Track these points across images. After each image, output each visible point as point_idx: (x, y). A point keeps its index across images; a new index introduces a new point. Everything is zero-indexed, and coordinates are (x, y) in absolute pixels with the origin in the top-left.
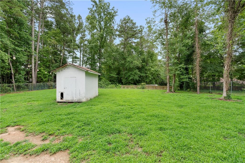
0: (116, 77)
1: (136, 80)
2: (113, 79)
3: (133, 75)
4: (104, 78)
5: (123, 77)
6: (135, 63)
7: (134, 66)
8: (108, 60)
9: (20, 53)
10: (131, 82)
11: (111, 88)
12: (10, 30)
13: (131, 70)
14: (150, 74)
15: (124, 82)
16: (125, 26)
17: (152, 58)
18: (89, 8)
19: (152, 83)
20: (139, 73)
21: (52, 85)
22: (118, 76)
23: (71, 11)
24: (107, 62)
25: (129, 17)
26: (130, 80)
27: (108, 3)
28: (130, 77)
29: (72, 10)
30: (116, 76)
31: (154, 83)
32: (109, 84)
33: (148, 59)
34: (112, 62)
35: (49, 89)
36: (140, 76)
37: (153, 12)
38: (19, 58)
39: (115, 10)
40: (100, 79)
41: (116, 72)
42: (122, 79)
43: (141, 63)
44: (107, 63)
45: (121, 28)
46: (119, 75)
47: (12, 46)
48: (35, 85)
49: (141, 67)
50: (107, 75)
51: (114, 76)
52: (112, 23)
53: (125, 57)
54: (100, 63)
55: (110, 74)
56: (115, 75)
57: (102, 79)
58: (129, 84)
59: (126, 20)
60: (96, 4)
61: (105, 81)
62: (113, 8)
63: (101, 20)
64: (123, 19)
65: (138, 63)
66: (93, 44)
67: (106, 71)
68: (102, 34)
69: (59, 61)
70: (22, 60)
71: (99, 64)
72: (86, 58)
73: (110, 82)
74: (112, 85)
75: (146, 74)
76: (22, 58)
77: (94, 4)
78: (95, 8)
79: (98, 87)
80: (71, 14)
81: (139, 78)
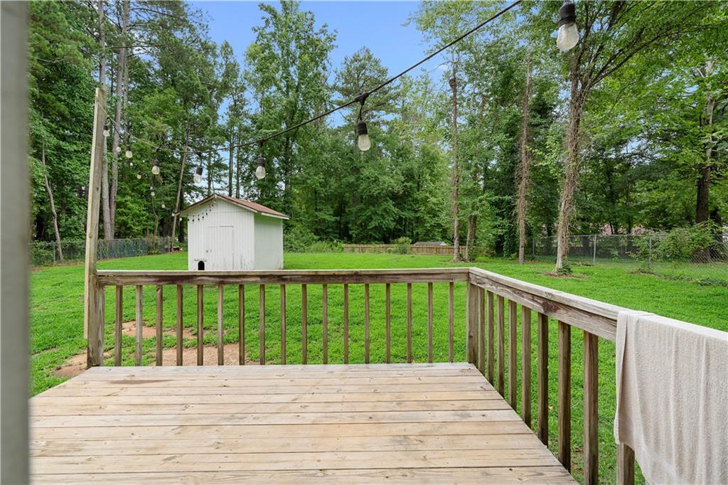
0: (333, 222)
1: (389, 230)
2: (324, 228)
3: (378, 215)
4: (299, 225)
5: (353, 221)
6: (385, 183)
7: (382, 189)
8: (308, 174)
9: (71, 159)
10: (374, 235)
11: (317, 251)
12: (46, 98)
13: (373, 200)
14: (428, 213)
15: (354, 235)
16: (358, 76)
17: (434, 167)
18: (257, 29)
19: (433, 239)
20: (396, 210)
21: (156, 244)
22: (338, 218)
23: (204, 33)
24: (307, 179)
25: (368, 51)
26: (372, 229)
27: (310, 12)
28: (370, 222)
29: (206, 31)
30: (333, 219)
31: (437, 238)
32: (313, 240)
33: (423, 173)
34: (320, 180)
35: (149, 254)
36: (400, 217)
37: (426, 52)
38: (69, 171)
39: (329, 33)
40: (288, 227)
41: (332, 207)
42: (350, 225)
43: (403, 182)
44: (307, 183)
45: (347, 82)
46: (341, 216)
47: (51, 139)
48: (114, 243)
49: (401, 193)
50: (307, 216)
51: (327, 217)
52: (320, 68)
53: (357, 164)
54: (286, 183)
55: (316, 213)
56: (330, 215)
57: (292, 226)
58: (369, 241)
59: (360, 61)
60: (275, 17)
61: (301, 232)
62: (324, 29)
63: (288, 61)
64: (352, 58)
65: (392, 182)
66: (267, 131)
67: (305, 204)
68: (291, 102)
69: (174, 178)
70: (78, 178)
71: (284, 185)
72: (247, 166)
73: (315, 234)
74: (319, 244)
75: (416, 212)
76: (78, 172)
77: (268, 16)
78: (272, 29)
79: (284, 249)
80: (203, 41)
81: (395, 223)
